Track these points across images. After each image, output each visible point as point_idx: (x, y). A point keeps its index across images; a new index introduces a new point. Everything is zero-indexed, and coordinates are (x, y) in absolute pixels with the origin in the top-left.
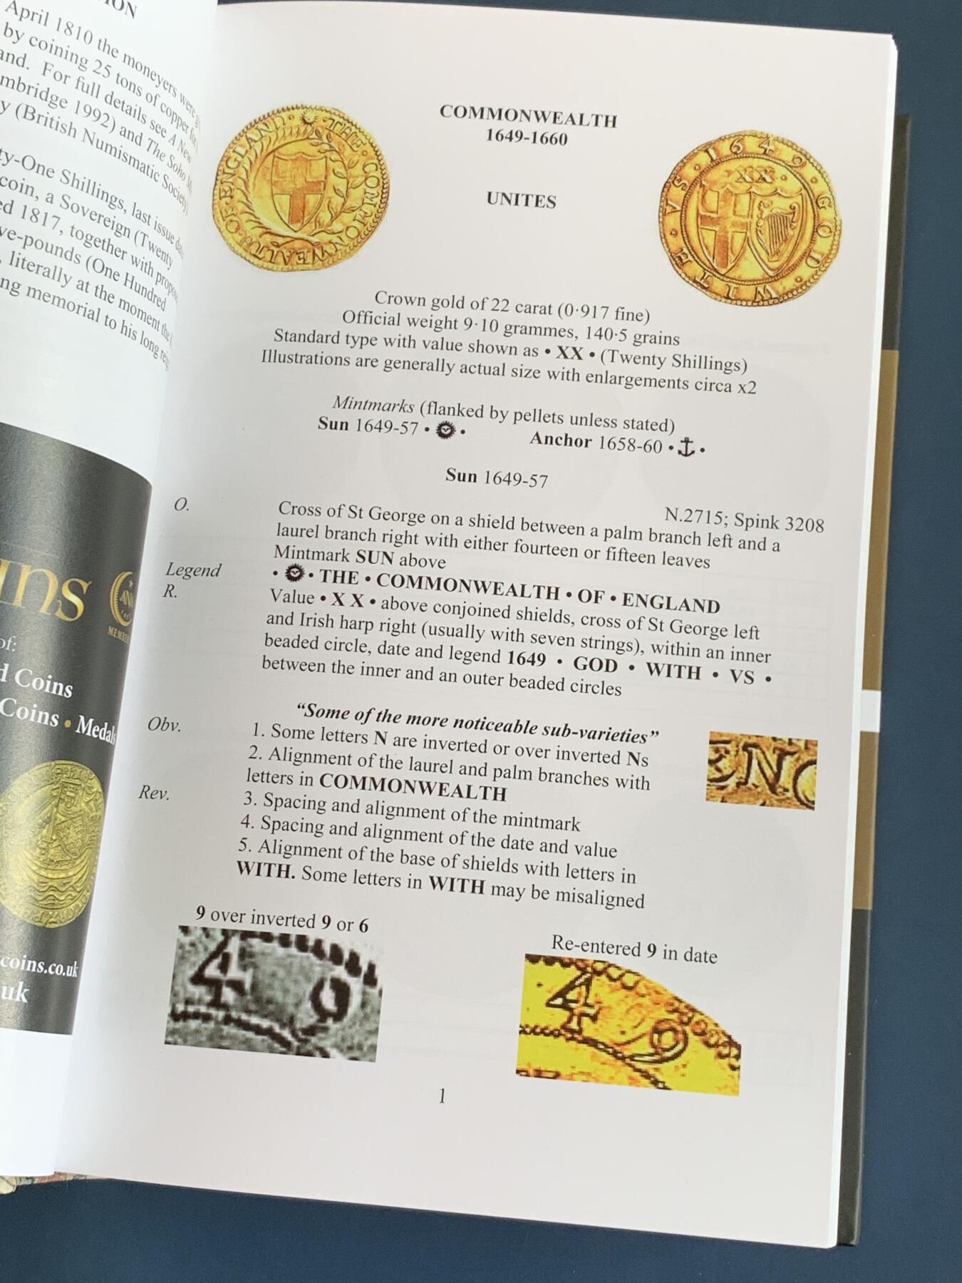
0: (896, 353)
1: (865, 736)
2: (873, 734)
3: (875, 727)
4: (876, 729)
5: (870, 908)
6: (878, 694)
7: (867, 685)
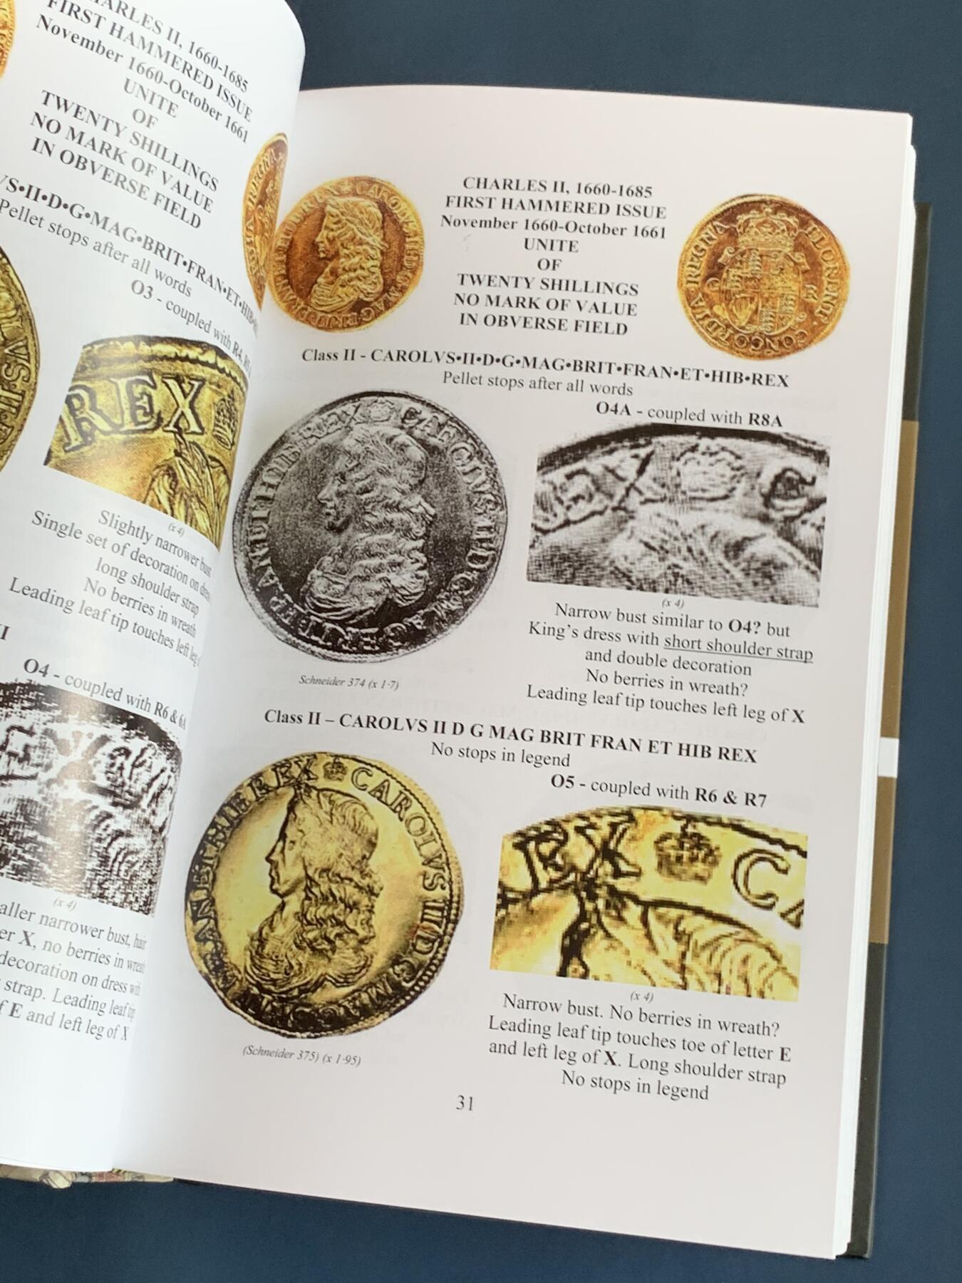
0: (916, 425)
1: (883, 782)
2: (891, 779)
3: (893, 772)
4: (894, 774)
5: (886, 942)
6: (895, 742)
7: (886, 732)
